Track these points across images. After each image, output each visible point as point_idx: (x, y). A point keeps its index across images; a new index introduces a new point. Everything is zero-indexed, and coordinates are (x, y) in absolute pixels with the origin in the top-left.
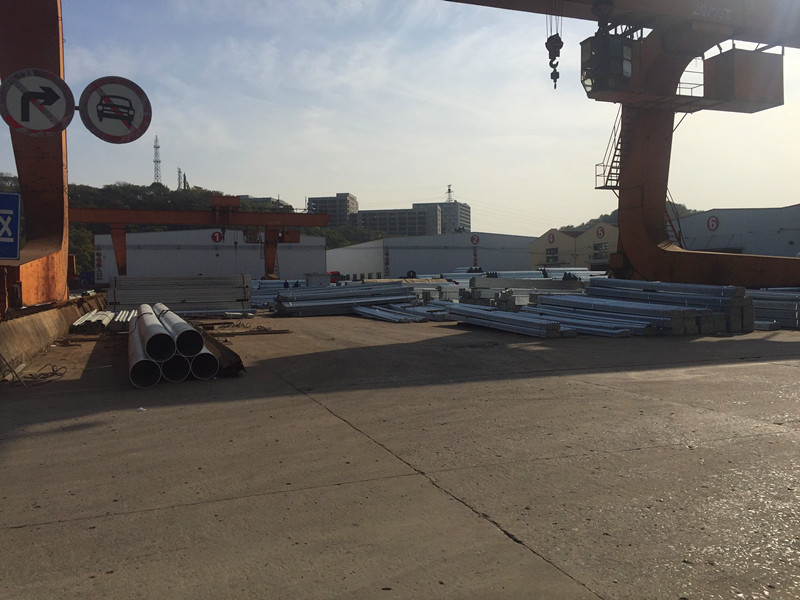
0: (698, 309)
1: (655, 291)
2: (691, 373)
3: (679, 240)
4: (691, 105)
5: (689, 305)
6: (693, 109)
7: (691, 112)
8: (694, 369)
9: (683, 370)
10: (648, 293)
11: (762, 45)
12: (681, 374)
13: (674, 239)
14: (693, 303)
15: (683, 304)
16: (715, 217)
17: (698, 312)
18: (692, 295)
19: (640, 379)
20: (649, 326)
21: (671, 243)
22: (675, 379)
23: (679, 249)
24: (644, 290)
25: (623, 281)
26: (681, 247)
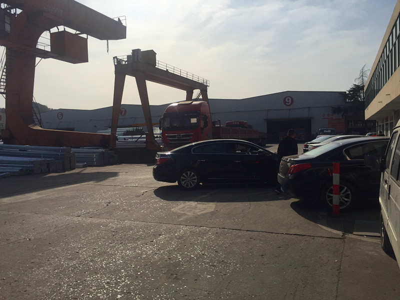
0: (48, 159)
1: (25, 151)
2: (39, 194)
3: (40, 124)
4: (44, 55)
5: (44, 157)
6: (45, 57)
7: (45, 58)
8: (41, 192)
9: (36, 193)
10: (22, 152)
11: (78, 32)
12: (34, 196)
13: (38, 123)
14: (45, 156)
15: (40, 157)
16: (61, 113)
17: (48, 161)
18: (45, 152)
19: (10, 202)
20: (21, 170)
21: (35, 125)
22: (29, 199)
23: (40, 128)
24: (20, 150)
25: (9, 145)
26: (41, 127)
